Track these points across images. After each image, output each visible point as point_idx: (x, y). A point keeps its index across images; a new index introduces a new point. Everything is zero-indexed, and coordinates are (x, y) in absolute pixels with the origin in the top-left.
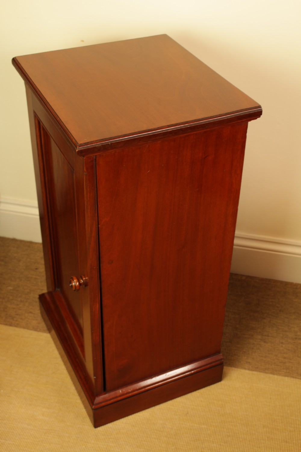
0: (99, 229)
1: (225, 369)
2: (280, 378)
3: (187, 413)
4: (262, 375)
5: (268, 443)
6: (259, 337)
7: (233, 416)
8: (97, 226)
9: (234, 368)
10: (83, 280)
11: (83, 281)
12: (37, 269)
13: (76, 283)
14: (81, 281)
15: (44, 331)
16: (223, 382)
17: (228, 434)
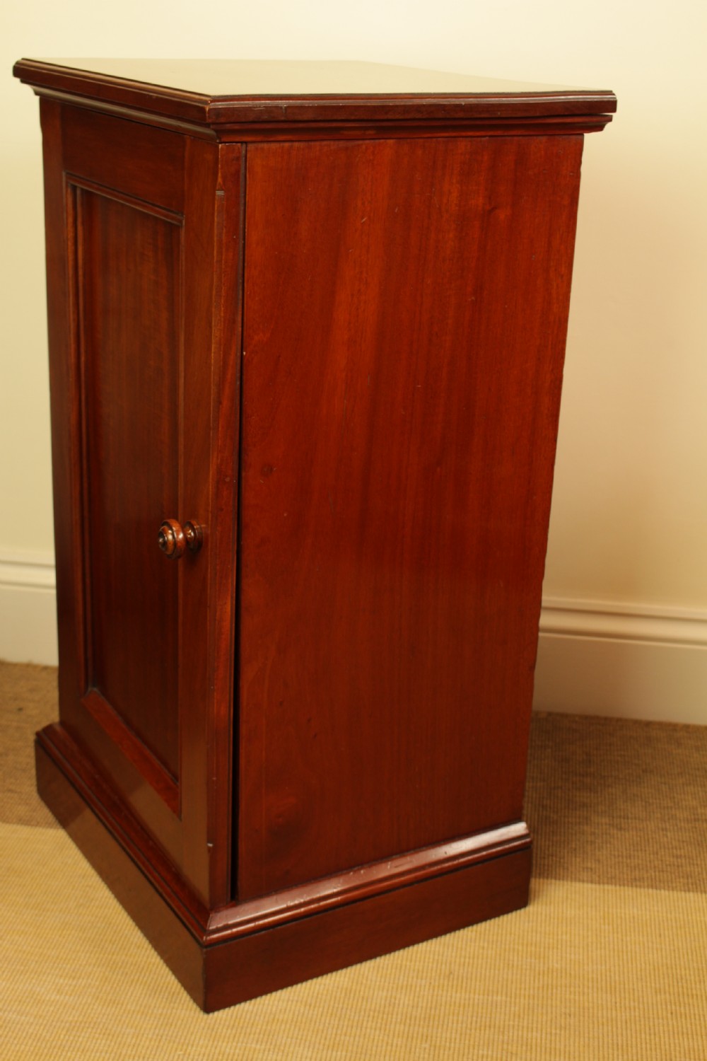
0: (245, 361)
1: (535, 883)
2: (675, 895)
3: (450, 973)
4: (629, 892)
5: (675, 1024)
6: (605, 820)
7: (570, 974)
8: (239, 354)
9: (553, 881)
10: (194, 530)
11: (195, 533)
12: (20, 709)
13: (178, 535)
14: (190, 534)
15: (49, 825)
16: (530, 909)
17: (568, 1011)
